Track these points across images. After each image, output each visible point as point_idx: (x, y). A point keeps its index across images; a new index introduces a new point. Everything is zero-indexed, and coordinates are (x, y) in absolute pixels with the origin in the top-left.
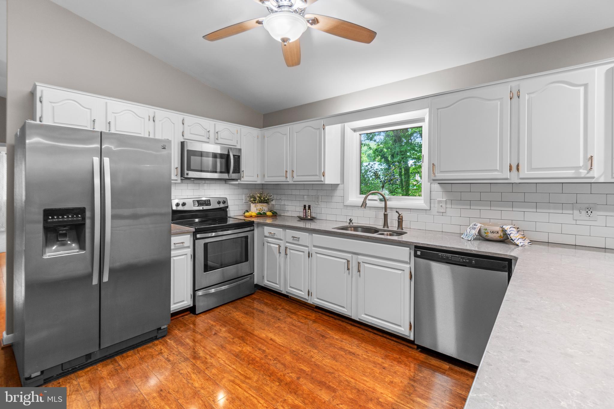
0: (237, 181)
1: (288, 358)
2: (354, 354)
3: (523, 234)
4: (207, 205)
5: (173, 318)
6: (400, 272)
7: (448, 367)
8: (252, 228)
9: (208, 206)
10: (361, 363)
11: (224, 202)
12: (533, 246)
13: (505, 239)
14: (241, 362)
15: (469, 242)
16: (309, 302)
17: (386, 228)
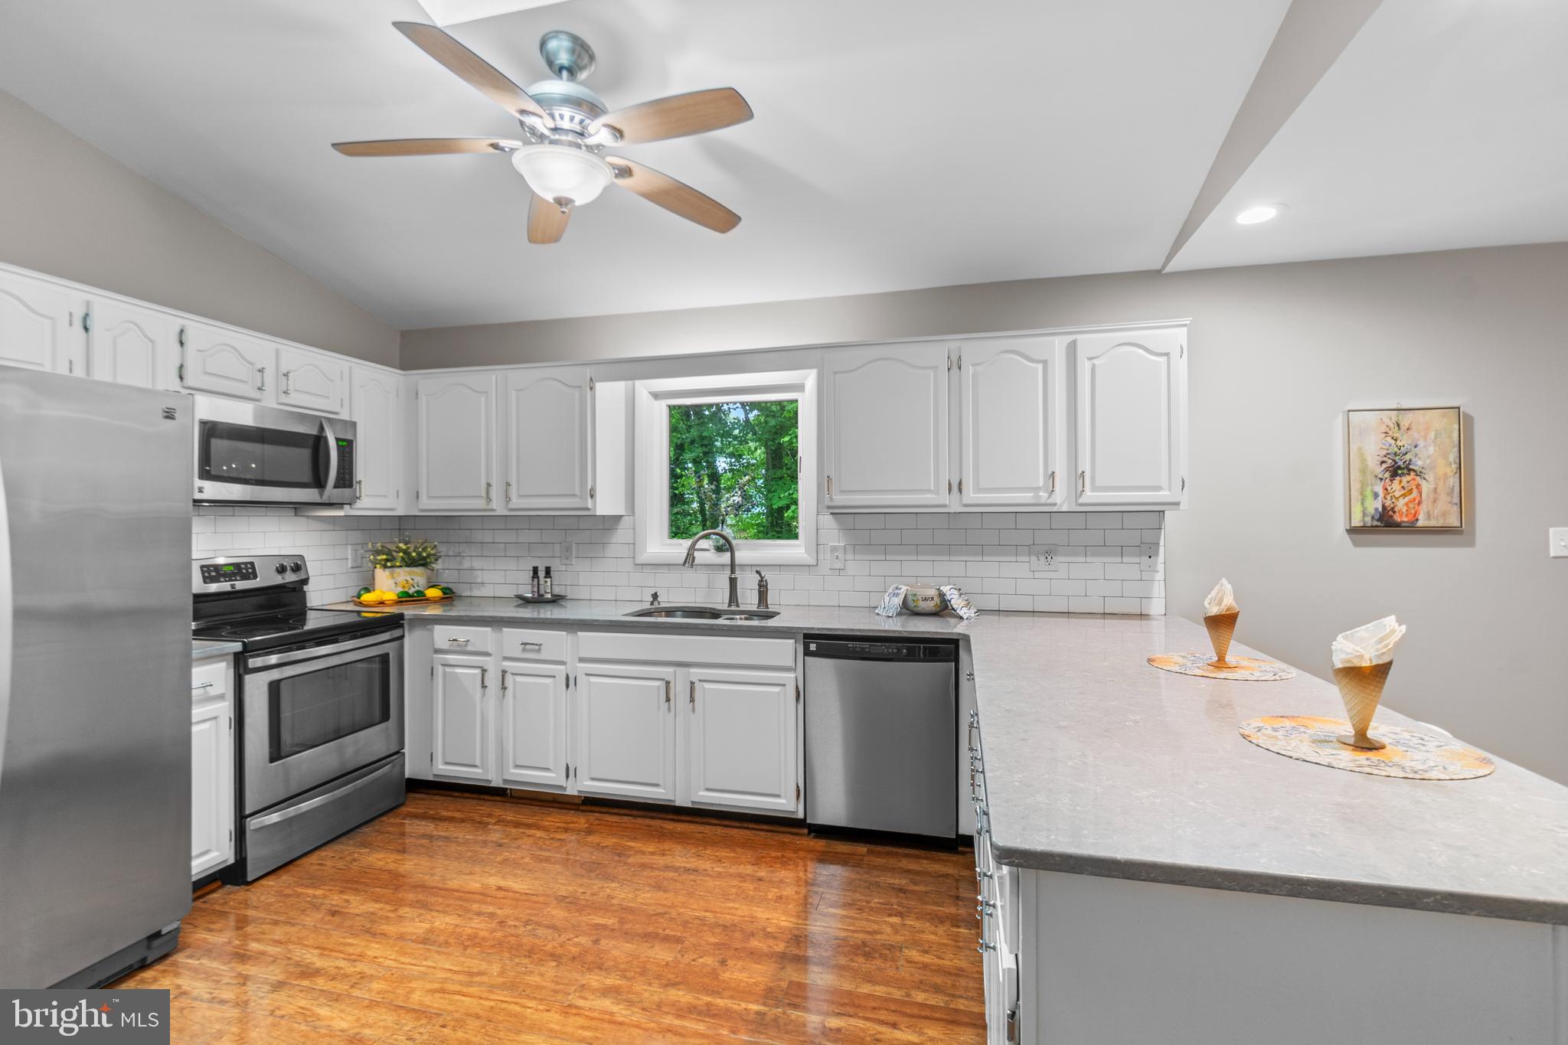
0: (342, 508)
1: (558, 914)
2: (697, 871)
3: (966, 598)
4: (245, 577)
5: (199, 893)
6: (777, 689)
7: (866, 849)
8: (397, 633)
9: (249, 579)
10: (715, 883)
11: (297, 568)
12: (981, 617)
13: (943, 609)
14: (444, 950)
15: (891, 619)
16: (569, 792)
17: (733, 608)
